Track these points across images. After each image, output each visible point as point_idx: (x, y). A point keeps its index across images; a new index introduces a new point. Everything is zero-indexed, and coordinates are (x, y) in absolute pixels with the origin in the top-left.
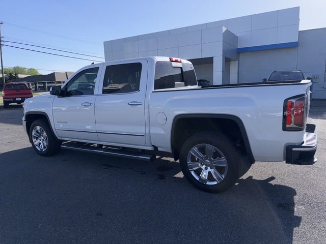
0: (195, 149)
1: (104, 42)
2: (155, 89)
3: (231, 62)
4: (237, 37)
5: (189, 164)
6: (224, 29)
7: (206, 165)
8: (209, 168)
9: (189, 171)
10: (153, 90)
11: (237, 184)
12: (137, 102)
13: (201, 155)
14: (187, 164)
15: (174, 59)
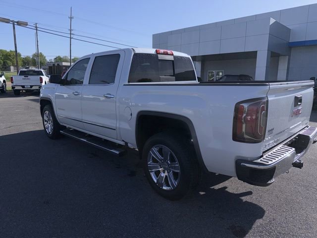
0: (155, 150)
1: (153, 35)
2: (129, 82)
3: (280, 57)
4: (290, 30)
5: (149, 164)
6: (272, 21)
7: (164, 168)
8: (166, 171)
9: (149, 173)
10: (127, 83)
11: (202, 193)
12: (110, 95)
13: (160, 157)
14: (147, 164)
15: (162, 51)
